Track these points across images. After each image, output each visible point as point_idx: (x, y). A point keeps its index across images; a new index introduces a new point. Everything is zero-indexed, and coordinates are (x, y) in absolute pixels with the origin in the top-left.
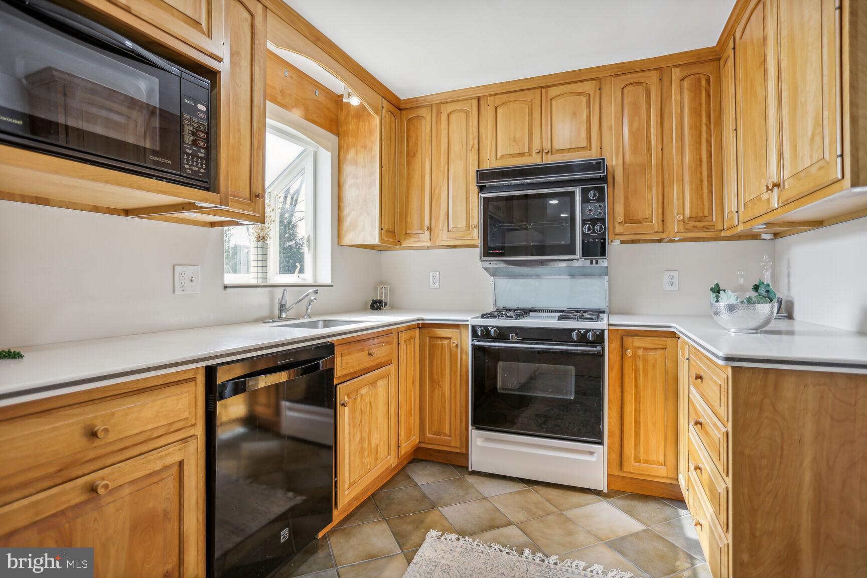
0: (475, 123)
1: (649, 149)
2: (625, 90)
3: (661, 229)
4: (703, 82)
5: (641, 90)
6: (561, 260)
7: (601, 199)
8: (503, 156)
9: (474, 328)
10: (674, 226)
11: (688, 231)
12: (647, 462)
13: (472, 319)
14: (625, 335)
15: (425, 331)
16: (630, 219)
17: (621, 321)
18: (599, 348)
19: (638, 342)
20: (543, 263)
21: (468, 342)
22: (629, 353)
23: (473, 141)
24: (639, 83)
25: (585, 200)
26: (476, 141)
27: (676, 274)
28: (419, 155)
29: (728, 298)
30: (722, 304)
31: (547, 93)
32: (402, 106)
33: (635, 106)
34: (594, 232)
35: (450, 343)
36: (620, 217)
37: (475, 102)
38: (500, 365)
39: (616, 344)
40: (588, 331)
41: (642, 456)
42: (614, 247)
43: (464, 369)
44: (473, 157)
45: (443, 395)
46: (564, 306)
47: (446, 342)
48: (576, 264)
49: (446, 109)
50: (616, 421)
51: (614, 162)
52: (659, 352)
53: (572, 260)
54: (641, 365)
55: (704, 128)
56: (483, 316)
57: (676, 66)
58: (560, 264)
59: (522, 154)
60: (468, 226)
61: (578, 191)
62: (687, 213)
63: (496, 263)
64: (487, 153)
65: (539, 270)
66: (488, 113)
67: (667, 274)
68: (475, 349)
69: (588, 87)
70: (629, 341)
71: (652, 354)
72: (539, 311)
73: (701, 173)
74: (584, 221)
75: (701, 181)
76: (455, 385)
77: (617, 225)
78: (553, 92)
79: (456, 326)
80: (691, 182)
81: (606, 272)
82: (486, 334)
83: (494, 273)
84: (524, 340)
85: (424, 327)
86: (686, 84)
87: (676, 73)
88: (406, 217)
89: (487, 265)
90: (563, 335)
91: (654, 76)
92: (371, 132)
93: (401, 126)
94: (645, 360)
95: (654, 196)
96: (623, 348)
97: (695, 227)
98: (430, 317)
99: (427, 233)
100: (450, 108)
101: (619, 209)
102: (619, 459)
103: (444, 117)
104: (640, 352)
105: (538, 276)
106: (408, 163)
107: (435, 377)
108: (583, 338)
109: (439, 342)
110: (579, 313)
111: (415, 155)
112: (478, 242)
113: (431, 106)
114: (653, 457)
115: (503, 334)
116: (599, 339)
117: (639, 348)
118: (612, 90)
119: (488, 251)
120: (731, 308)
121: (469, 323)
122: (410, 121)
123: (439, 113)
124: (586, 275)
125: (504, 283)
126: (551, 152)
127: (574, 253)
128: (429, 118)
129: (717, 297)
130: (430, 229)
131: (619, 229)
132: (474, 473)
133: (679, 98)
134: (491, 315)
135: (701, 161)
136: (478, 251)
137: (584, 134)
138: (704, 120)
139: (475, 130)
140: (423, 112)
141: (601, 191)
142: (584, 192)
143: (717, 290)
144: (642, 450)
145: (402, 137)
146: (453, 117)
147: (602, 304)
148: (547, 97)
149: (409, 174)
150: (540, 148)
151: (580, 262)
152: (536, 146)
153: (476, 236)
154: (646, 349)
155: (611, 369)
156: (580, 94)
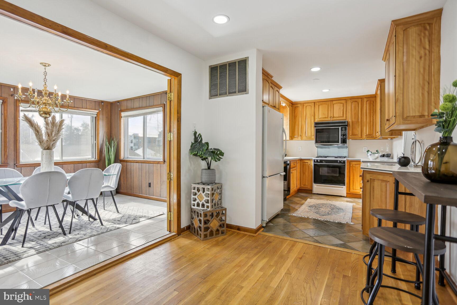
0: (313, 109)
1: (358, 118)
2: (353, 103)
3: (361, 137)
4: (372, 102)
5: (356, 103)
6: (335, 144)
7: (346, 130)
8: (320, 118)
9: (314, 160)
10: (364, 136)
11: (367, 138)
12: (356, 189)
13: (313, 158)
14: (350, 162)
15: (302, 161)
16: (353, 134)
17: (350, 159)
18: (344, 164)
19: (354, 163)
20: (331, 145)
21: (313, 163)
22: (351, 165)
23: (312, 114)
24: (356, 101)
25: (342, 130)
26: (313, 114)
27: (366, 148)
28: (298, 117)
29: (370, 153)
30: (369, 154)
31: (332, 102)
32: (293, 103)
33: (355, 107)
34: (344, 138)
35: (308, 164)
36: (351, 134)
37: (313, 103)
38: (320, 168)
39: (348, 164)
40: (342, 160)
41: (354, 188)
42: (349, 141)
43: (311, 170)
44: (313, 118)
45: (306, 176)
46: (336, 156)
47: (307, 163)
48: (339, 145)
49: (305, 105)
50: (348, 180)
51: (349, 120)
52: (358, 165)
53: (338, 144)
54: (354, 168)
55: (372, 113)
56: (316, 157)
57: (365, 98)
58: (335, 145)
59: (326, 118)
60: (311, 135)
61: (340, 128)
62: (367, 133)
63: (319, 145)
64: (316, 117)
65: (330, 146)
66: (317, 107)
67: (364, 148)
68: (315, 165)
69: (343, 102)
70: (351, 163)
71: (357, 165)
72: (329, 157)
73: (371, 124)
74: (341, 135)
75: (371, 126)
76: (309, 173)
77: (350, 136)
78: (334, 102)
79: (310, 160)
80: (368, 126)
81: (347, 147)
82: (317, 161)
83: (317, 147)
84: (326, 162)
85: (301, 160)
86: (368, 102)
87: (365, 100)
88: (294, 132)
89: (316, 145)
90: (336, 161)
91: (360, 100)
92: (287, 112)
93: (293, 108)
94: (355, 167)
95: (359, 129)
96: (350, 164)
97: (369, 137)
98: (303, 158)
99: (300, 137)
100: (306, 105)
101: (351, 132)
102: (349, 188)
103: (305, 107)
104: (354, 165)
105: (329, 148)
106: (295, 118)
107: (304, 172)
108: (340, 162)
109: (305, 163)
110: (340, 157)
111: (297, 116)
112: (315, 139)
113: (301, 104)
114: (357, 188)
115: (321, 161)
116: (344, 162)
117: (354, 164)
118: (349, 103)
119: (316, 142)
120: (370, 155)
121: (313, 159)
122: (295, 107)
123: (303, 106)
124: (342, 148)
125: (319, 149)
126: (333, 117)
127: (339, 143)
128: (301, 107)
129: (368, 153)
130: (301, 136)
131: (350, 137)
132: (314, 194)
133: (366, 106)
134: (318, 157)
135: (371, 121)
136: (314, 141)
137: (342, 113)
138: (372, 111)
139: (313, 111)
140: (299, 105)
141: (346, 128)
142: (342, 128)
143: (368, 151)
144: (354, 187)
145: (293, 111)
146: (307, 107)
147: (347, 155)
148: (332, 103)
149: (295, 121)
150: (330, 116)
151: (340, 144)
152: (329, 116)
153: (314, 137)
154: (355, 164)
155: (347, 169)
156: (341, 103)
